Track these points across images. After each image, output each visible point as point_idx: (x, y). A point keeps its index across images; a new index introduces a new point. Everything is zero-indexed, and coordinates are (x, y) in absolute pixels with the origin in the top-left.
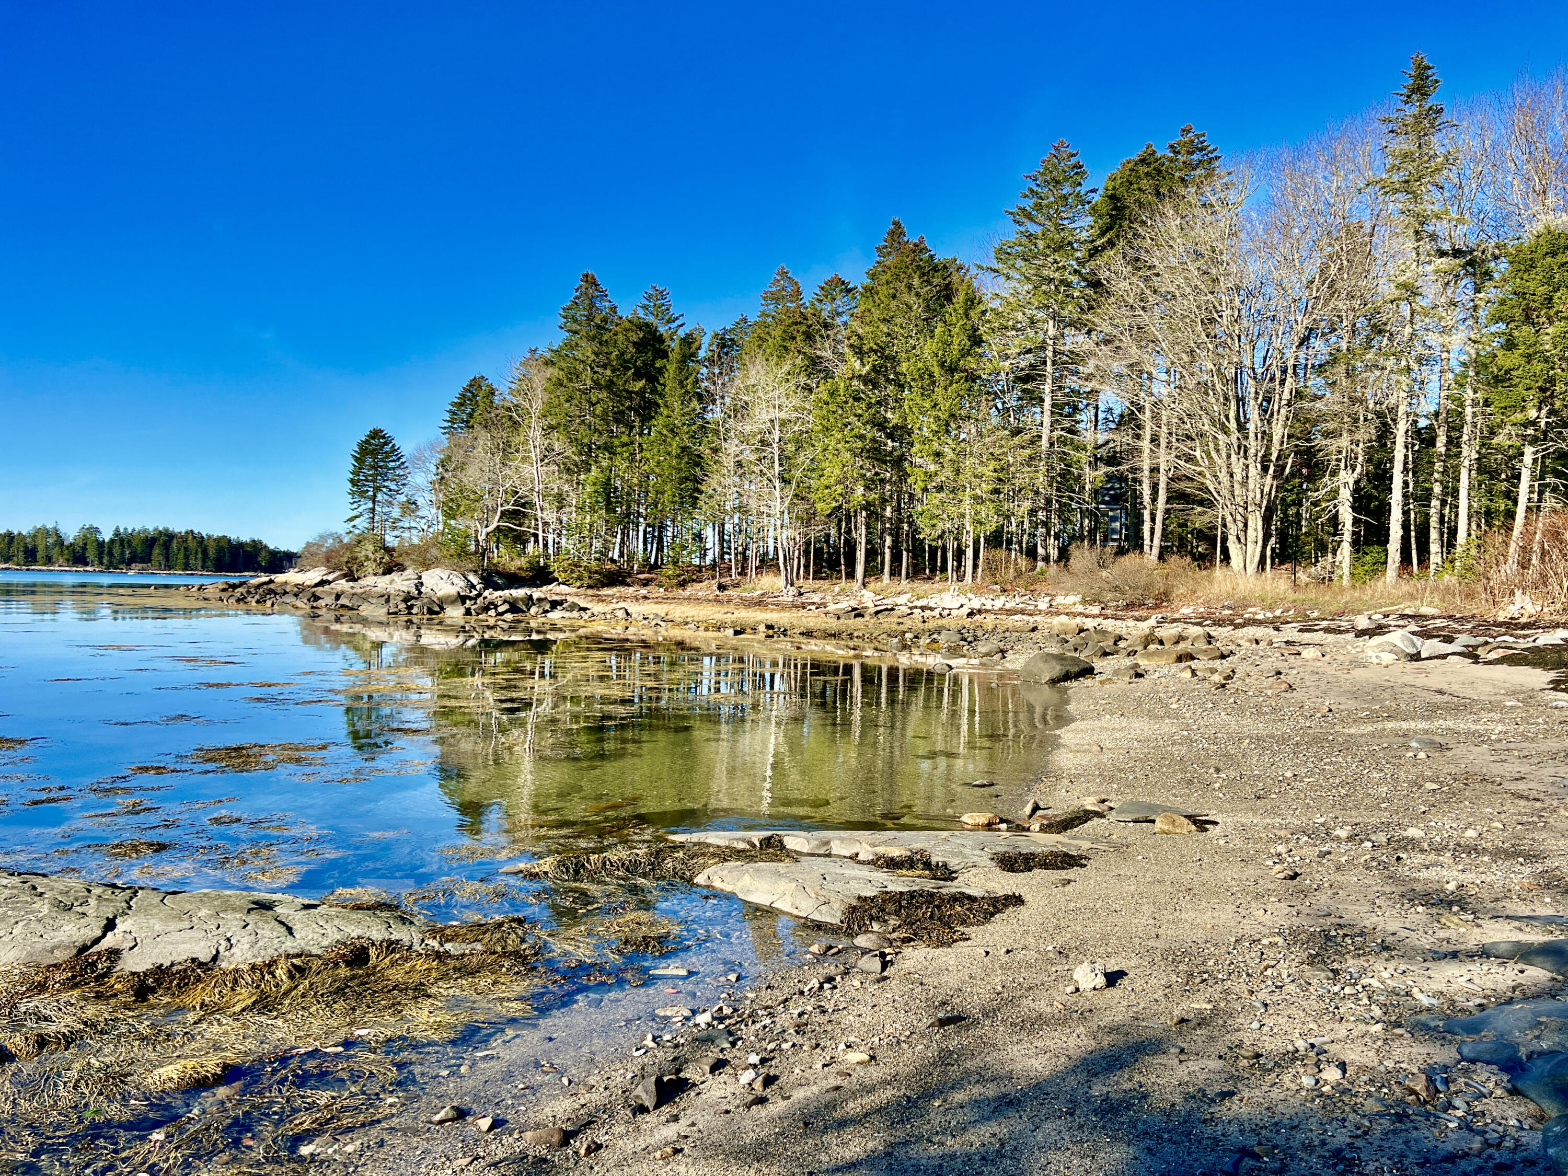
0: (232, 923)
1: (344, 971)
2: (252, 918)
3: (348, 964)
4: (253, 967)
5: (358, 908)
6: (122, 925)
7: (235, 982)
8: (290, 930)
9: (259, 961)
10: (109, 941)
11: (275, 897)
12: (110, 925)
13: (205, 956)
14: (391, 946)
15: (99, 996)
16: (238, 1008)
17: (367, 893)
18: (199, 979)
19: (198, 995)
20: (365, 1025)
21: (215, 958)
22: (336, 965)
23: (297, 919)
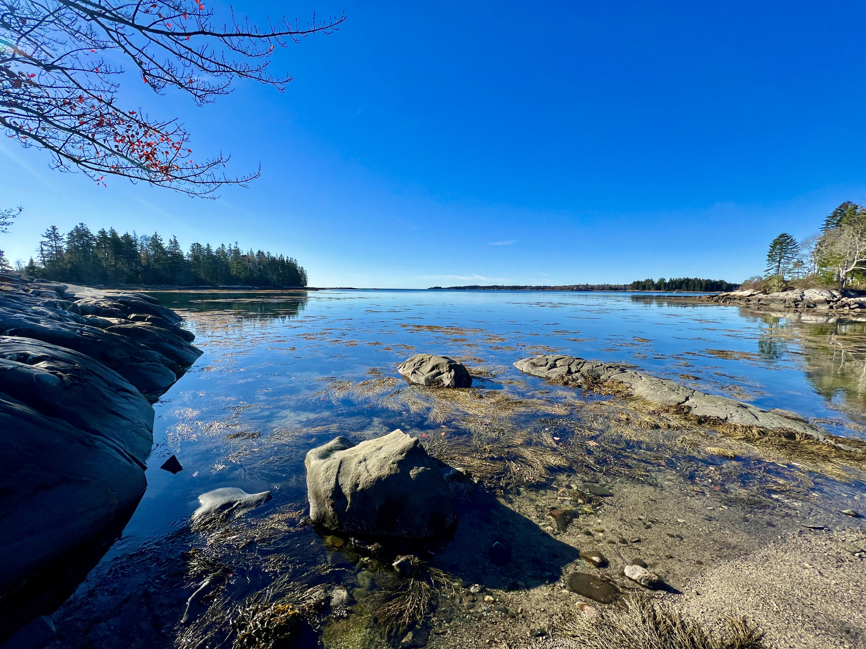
0: (732, 409)
1: (784, 439)
2: (740, 409)
3: (785, 437)
4: (742, 426)
5: (788, 418)
6: (691, 400)
7: (735, 429)
8: (756, 418)
9: (744, 425)
10: (687, 403)
11: (747, 405)
12: (687, 399)
13: (723, 417)
14: (808, 437)
15: (685, 419)
16: (737, 438)
17: (791, 413)
18: (720, 424)
19: (721, 429)
20: (797, 462)
21: (726, 419)
22: (780, 436)
23: (760, 415)
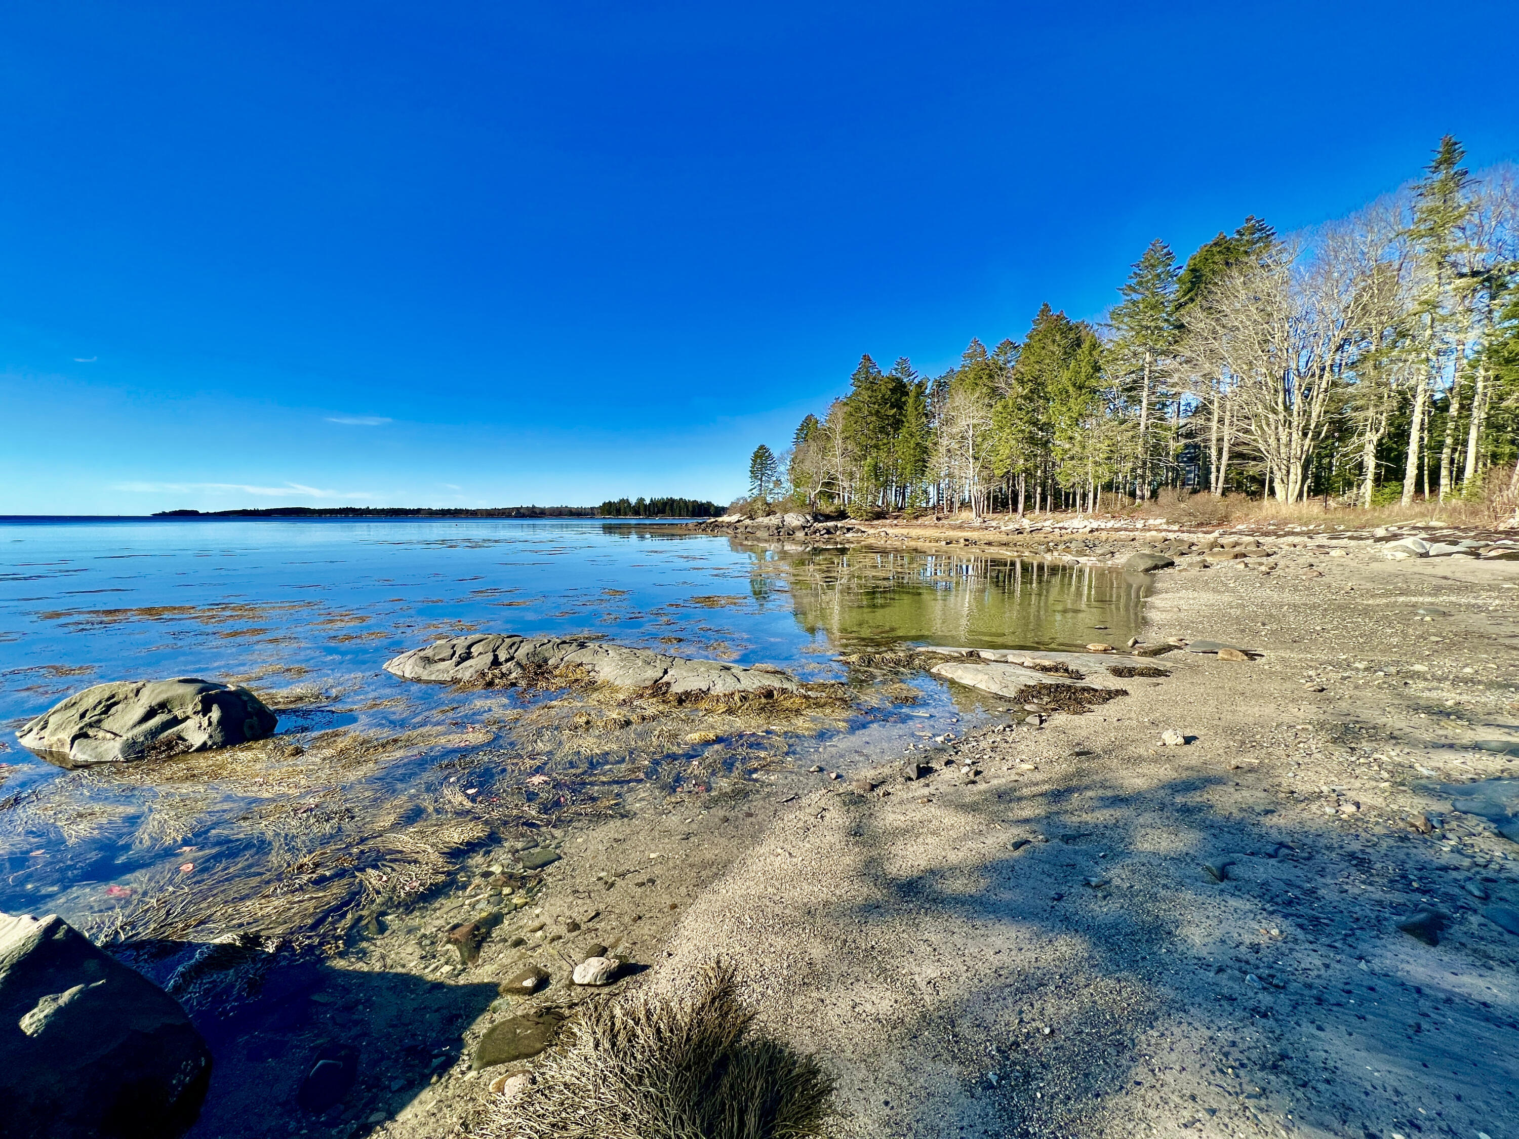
0: (715, 674)
1: (763, 700)
2: (723, 673)
3: (765, 697)
4: (725, 695)
5: (768, 672)
6: (670, 672)
7: (718, 700)
8: (738, 680)
9: (727, 693)
10: (666, 679)
11: (731, 665)
12: (666, 672)
13: (705, 689)
14: (784, 691)
15: (663, 701)
16: (720, 712)
17: (770, 667)
18: (703, 698)
19: (704, 705)
20: (774, 725)
21: (708, 690)
22: (760, 697)
23: (741, 675)
